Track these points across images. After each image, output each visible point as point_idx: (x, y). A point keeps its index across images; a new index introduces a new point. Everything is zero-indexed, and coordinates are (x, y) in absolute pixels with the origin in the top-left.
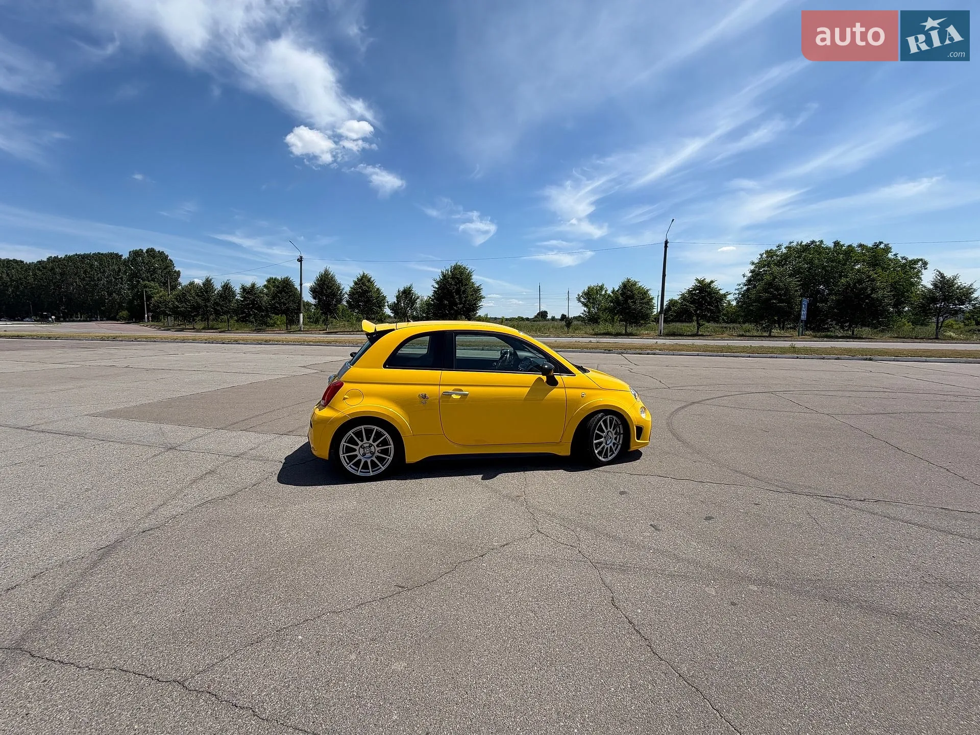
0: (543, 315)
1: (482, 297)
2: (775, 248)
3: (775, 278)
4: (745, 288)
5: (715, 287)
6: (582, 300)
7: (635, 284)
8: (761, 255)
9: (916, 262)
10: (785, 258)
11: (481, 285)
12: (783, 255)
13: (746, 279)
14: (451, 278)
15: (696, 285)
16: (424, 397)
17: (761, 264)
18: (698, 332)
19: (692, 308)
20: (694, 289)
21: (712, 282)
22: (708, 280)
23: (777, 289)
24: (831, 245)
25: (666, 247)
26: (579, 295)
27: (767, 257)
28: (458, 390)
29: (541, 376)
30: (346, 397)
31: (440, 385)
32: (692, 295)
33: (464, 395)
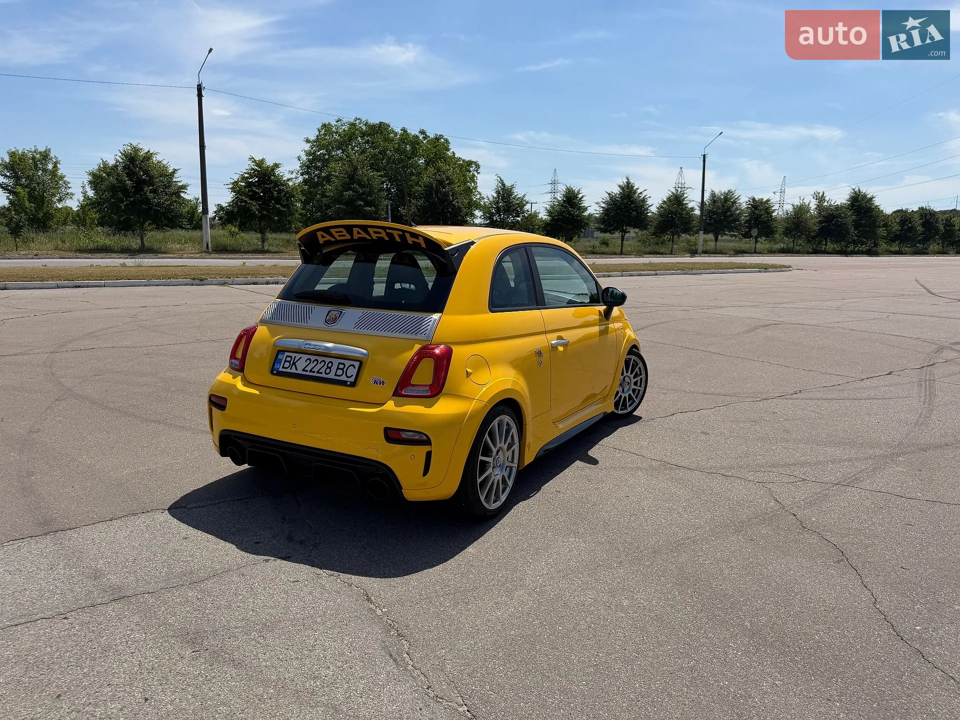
2: (334, 123)
3: (355, 168)
5: (281, 174)
7: (148, 156)
8: (319, 129)
10: (349, 138)
12: (345, 134)
13: (301, 164)
15: (253, 169)
16: (539, 353)
18: (263, 247)
19: (254, 206)
20: (251, 177)
21: (276, 166)
22: (269, 163)
25: (200, 96)
27: (325, 135)
28: (560, 338)
29: (602, 308)
30: (469, 370)
31: (546, 332)
32: (249, 185)
33: (565, 345)
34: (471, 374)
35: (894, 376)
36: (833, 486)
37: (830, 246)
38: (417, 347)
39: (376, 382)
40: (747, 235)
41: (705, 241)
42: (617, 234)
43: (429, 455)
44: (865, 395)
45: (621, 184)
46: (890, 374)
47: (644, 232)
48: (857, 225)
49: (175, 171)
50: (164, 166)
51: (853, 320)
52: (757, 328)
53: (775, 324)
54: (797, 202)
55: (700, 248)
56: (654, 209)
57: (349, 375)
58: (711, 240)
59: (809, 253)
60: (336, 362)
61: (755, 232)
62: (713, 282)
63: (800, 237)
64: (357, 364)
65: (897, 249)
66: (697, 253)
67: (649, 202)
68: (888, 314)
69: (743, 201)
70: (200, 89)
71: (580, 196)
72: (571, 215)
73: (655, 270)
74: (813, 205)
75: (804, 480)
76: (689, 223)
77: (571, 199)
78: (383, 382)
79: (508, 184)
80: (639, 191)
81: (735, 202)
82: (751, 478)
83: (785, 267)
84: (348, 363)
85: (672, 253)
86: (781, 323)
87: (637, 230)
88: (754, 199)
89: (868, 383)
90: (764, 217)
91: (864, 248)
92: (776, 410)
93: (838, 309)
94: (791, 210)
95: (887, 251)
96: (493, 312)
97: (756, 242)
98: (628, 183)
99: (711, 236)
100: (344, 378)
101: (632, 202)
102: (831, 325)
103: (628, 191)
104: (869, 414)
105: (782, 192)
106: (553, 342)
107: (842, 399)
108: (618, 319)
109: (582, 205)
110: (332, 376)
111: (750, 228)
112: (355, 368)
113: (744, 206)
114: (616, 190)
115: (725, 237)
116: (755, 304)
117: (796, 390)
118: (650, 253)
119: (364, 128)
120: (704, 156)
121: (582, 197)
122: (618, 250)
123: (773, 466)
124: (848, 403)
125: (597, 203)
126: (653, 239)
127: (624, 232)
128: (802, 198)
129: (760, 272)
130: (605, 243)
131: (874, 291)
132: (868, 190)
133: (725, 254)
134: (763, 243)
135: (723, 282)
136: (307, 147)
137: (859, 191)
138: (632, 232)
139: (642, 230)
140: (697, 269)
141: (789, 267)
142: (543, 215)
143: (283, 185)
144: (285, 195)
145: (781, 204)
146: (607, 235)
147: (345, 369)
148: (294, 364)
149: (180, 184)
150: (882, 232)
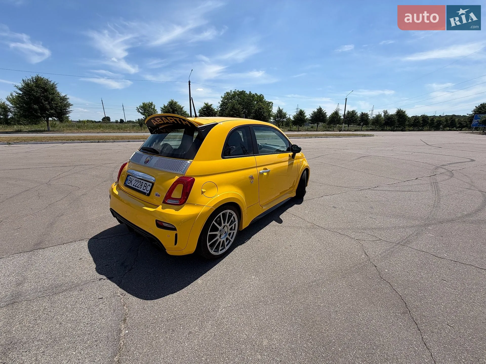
0: (106, 119)
1: (70, 105)
2: (229, 92)
3: (234, 105)
4: (220, 109)
5: (213, 108)
6: (141, 111)
7: (176, 103)
8: (225, 94)
9: (270, 103)
10: (234, 96)
11: (66, 95)
12: (233, 95)
13: (220, 104)
14: (35, 87)
16: (252, 178)
17: (224, 98)
20: (204, 108)
21: (211, 105)
22: (210, 104)
23: (235, 110)
24: (248, 93)
25: (189, 84)
26: (137, 108)
27: (227, 95)
28: (266, 169)
29: (291, 154)
30: (203, 190)
31: (257, 167)
32: (204, 110)
33: (268, 172)
34: (204, 192)
35: (419, 180)
36: (396, 245)
37: (388, 128)
38: (177, 178)
39: (156, 195)
40: (359, 125)
41: (345, 127)
42: (316, 125)
43: (176, 235)
44: (407, 189)
45: (318, 108)
46: (417, 179)
47: (325, 124)
48: (398, 121)
49: (183, 107)
50: (180, 106)
51: (398, 155)
52: (360, 158)
53: (368, 156)
54: (377, 114)
55: (343, 129)
56: (328, 116)
57: (147, 190)
58: (347, 127)
59: (380, 131)
60: (145, 182)
61: (362, 124)
62: (346, 140)
63: (378, 125)
64: (151, 184)
65: (412, 129)
66: (341, 131)
67: (327, 114)
68: (412, 153)
69: (359, 114)
70: (189, 82)
71: (304, 112)
72: (301, 118)
73: (327, 136)
74: (383, 115)
75: (380, 239)
76: (339, 121)
77: (301, 113)
78: (159, 195)
79: (281, 108)
80: (323, 111)
81: (356, 114)
82: (353, 236)
83: (372, 135)
84: (148, 184)
85: (333, 131)
86: (370, 156)
87: (322, 123)
88: (362, 113)
89: (407, 183)
90: (365, 118)
91: (400, 129)
92: (367, 196)
93: (392, 150)
94: (375, 116)
95: (408, 130)
96: (223, 158)
97: (362, 127)
98: (320, 108)
99: (347, 125)
100: (145, 191)
101: (321, 114)
102: (389, 157)
103: (320, 110)
104: (410, 200)
105: (372, 111)
106: (261, 171)
107: (396, 191)
108: (299, 158)
109: (305, 115)
110: (141, 190)
111: (360, 123)
112: (150, 186)
113: (359, 115)
114: (316, 110)
115: (352, 125)
116: (360, 148)
117: (376, 185)
118: (326, 131)
119: (238, 93)
120: (346, 99)
121: (305, 113)
122: (316, 130)
123: (365, 229)
124: (399, 193)
125: (310, 115)
126: (327, 126)
127: (318, 124)
128: (379, 112)
129: (363, 137)
130: (312, 127)
131: (405, 144)
132: (403, 109)
133: (351, 131)
134: (364, 127)
135: (350, 140)
136: (222, 99)
137: (400, 109)
138: (321, 124)
139: (324, 123)
140: (341, 136)
141: (373, 135)
142: (292, 118)
143: (213, 110)
144: (214, 114)
145: (372, 114)
146: (313, 125)
147: (147, 187)
148: (131, 182)
149: (184, 111)
150: (407, 123)
